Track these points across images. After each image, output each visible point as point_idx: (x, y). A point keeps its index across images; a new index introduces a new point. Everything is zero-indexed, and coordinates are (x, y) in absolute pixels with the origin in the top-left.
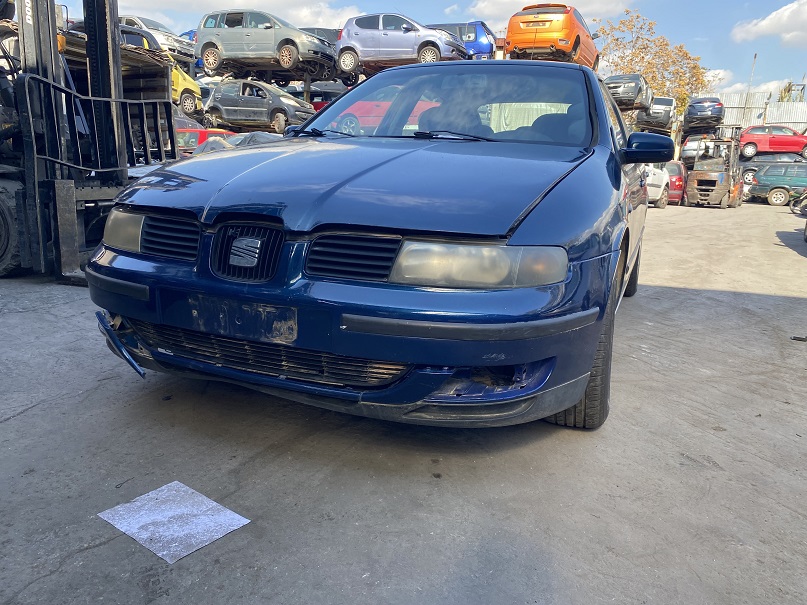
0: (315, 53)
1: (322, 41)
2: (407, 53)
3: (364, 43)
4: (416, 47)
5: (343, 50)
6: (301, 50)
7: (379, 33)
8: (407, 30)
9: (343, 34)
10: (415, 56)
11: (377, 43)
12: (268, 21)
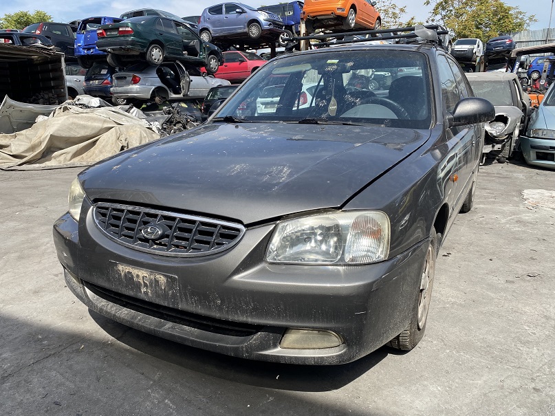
2: (240, 28)
3: (214, 23)
4: (246, 24)
5: (202, 30)
7: (223, 16)
8: (240, 13)
9: (201, 19)
10: (246, 30)
11: (221, 23)
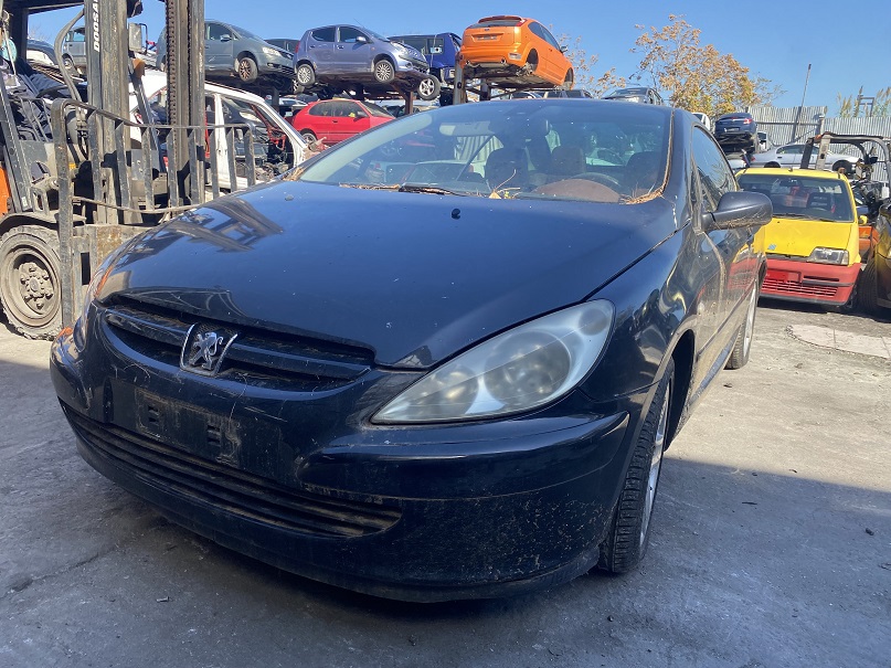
0: (276, 66)
1: (284, 54)
2: (361, 67)
3: (319, 55)
4: (372, 61)
5: (300, 63)
6: (260, 63)
7: (336, 45)
9: (300, 47)
10: (371, 70)
11: (332, 56)
12: (229, 32)
